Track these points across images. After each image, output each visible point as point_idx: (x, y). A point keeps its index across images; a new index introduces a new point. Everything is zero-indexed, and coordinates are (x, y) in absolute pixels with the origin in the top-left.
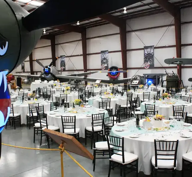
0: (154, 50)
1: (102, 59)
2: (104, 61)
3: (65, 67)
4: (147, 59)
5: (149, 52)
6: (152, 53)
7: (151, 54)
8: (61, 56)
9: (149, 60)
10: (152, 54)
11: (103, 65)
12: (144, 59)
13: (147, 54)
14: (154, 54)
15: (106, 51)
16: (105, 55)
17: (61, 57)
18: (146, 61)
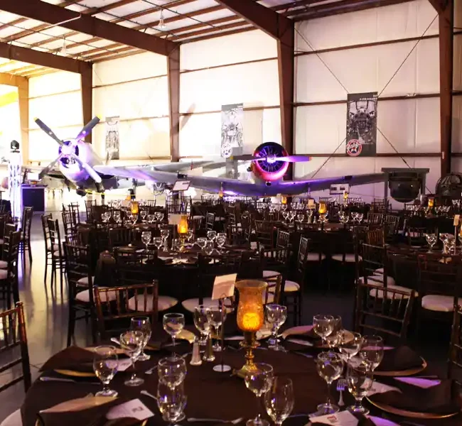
0: (376, 105)
1: (225, 128)
2: (231, 133)
3: (118, 148)
4: (355, 129)
5: (362, 110)
6: (372, 113)
7: (368, 116)
8: (107, 118)
9: (361, 133)
10: (371, 115)
11: (225, 145)
12: (347, 128)
13: (356, 116)
14: (375, 117)
15: (235, 106)
16: (232, 117)
17: (109, 120)
18: (351, 135)
